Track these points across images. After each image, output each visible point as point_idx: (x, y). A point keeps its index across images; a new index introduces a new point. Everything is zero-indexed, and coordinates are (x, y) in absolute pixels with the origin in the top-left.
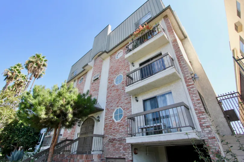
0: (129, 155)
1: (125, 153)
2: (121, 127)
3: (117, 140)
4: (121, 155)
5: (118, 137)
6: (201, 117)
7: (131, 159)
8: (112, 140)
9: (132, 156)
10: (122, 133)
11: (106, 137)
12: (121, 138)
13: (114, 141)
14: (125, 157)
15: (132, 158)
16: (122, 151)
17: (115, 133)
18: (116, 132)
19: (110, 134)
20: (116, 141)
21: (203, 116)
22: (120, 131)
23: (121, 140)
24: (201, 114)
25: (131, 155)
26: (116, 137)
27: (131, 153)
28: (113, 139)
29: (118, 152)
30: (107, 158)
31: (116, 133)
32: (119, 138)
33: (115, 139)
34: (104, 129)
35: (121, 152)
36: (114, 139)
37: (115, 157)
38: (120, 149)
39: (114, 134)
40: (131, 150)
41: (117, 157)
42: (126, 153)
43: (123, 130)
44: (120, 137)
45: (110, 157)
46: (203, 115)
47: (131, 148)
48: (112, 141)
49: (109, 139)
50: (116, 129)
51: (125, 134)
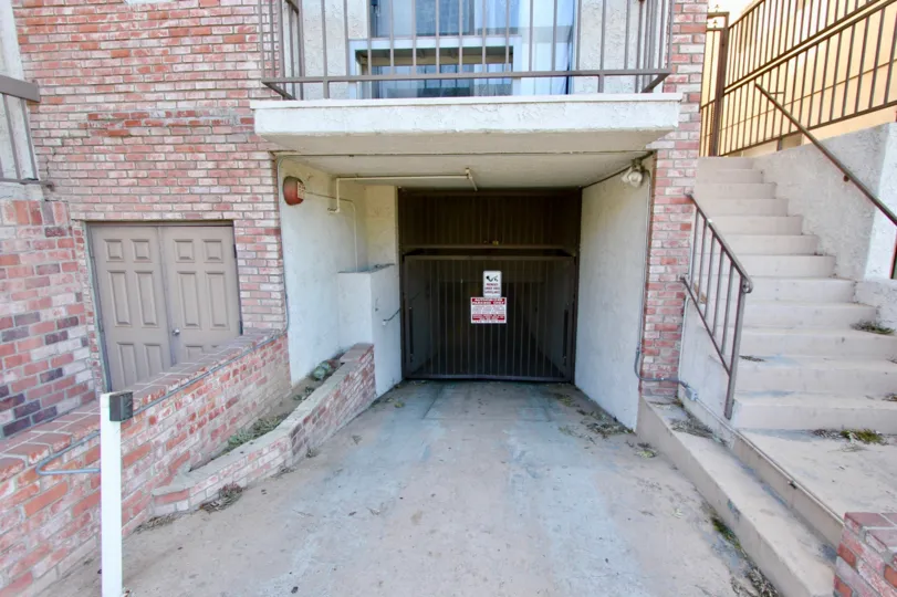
0: (261, 206)
1: (225, 198)
2: (187, 41)
3: (159, 125)
4: (203, 207)
5: (170, 106)
6: (683, 49)
7: (272, 224)
8: (113, 122)
9: (277, 210)
10: (198, 85)
11: (57, 100)
12: (190, 113)
13: (134, 131)
14: (227, 216)
15: (278, 220)
16: (205, 185)
17: (141, 78)
18: (145, 70)
19: (95, 80)
20: (154, 131)
21: (693, 49)
22: (180, 68)
23: (194, 125)
24: (690, 36)
25: (272, 207)
26: (148, 108)
27: (271, 198)
28: (119, 117)
29: (175, 190)
30: (90, 223)
31: (147, 78)
32: (179, 114)
33: (143, 115)
34: (23, 41)
35: (197, 190)
36: (135, 120)
37: (155, 217)
38: (192, 174)
39: (132, 88)
40: (270, 181)
41: (169, 216)
42: (238, 198)
43: (205, 67)
44: (184, 106)
45: (112, 217)
46: (694, 42)
47: (269, 173)
48: (118, 127)
49: (93, 117)
50: (141, 54)
51: (223, 94)
